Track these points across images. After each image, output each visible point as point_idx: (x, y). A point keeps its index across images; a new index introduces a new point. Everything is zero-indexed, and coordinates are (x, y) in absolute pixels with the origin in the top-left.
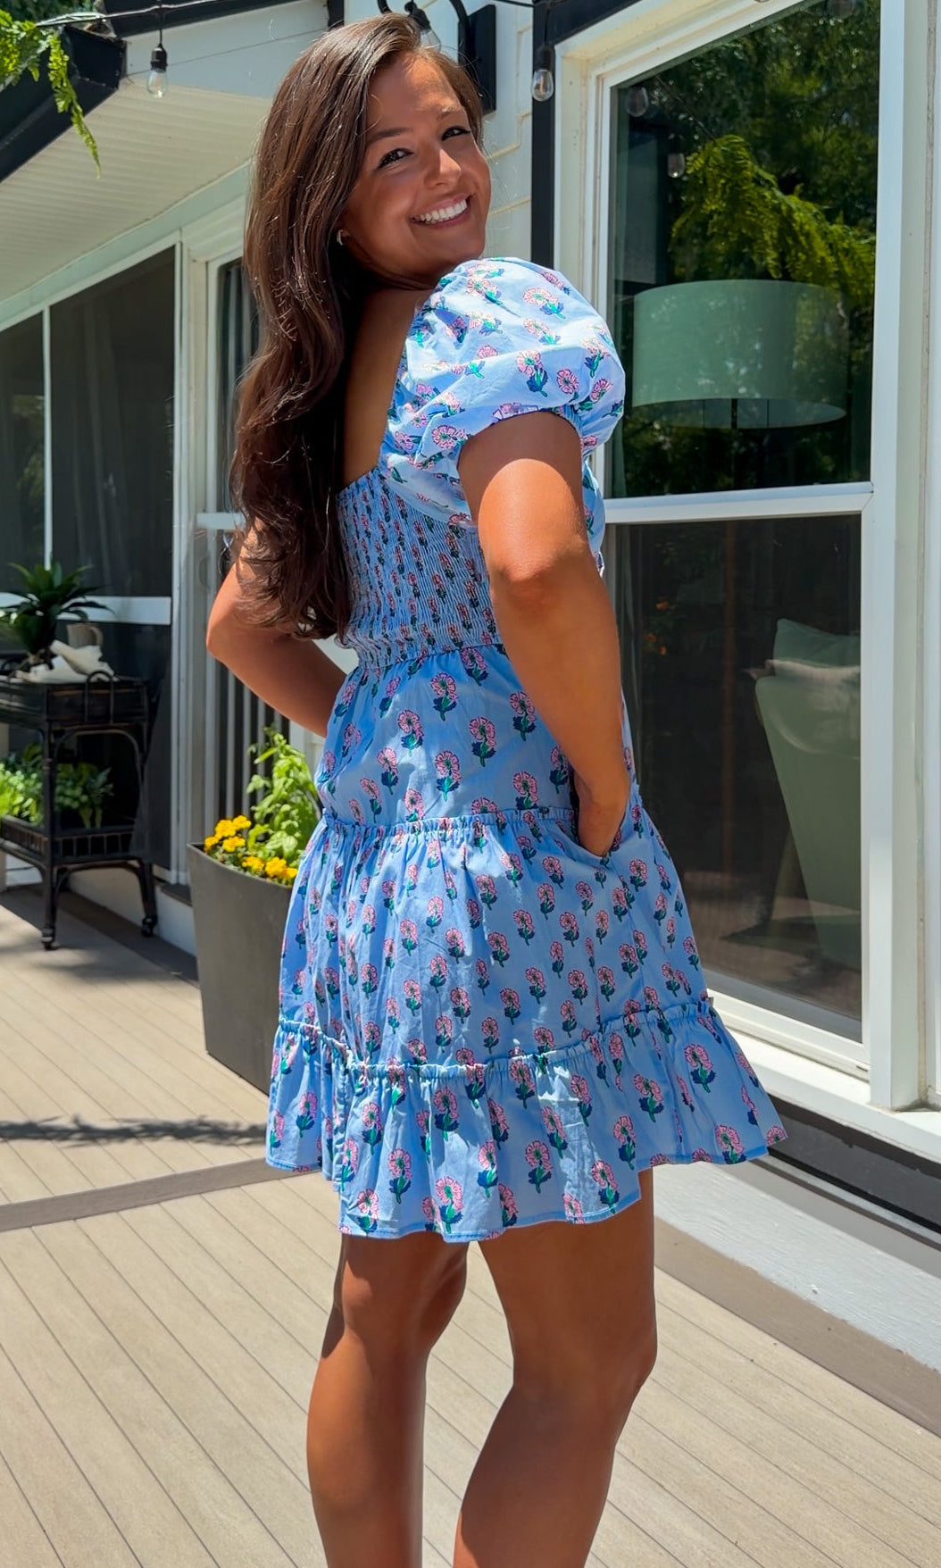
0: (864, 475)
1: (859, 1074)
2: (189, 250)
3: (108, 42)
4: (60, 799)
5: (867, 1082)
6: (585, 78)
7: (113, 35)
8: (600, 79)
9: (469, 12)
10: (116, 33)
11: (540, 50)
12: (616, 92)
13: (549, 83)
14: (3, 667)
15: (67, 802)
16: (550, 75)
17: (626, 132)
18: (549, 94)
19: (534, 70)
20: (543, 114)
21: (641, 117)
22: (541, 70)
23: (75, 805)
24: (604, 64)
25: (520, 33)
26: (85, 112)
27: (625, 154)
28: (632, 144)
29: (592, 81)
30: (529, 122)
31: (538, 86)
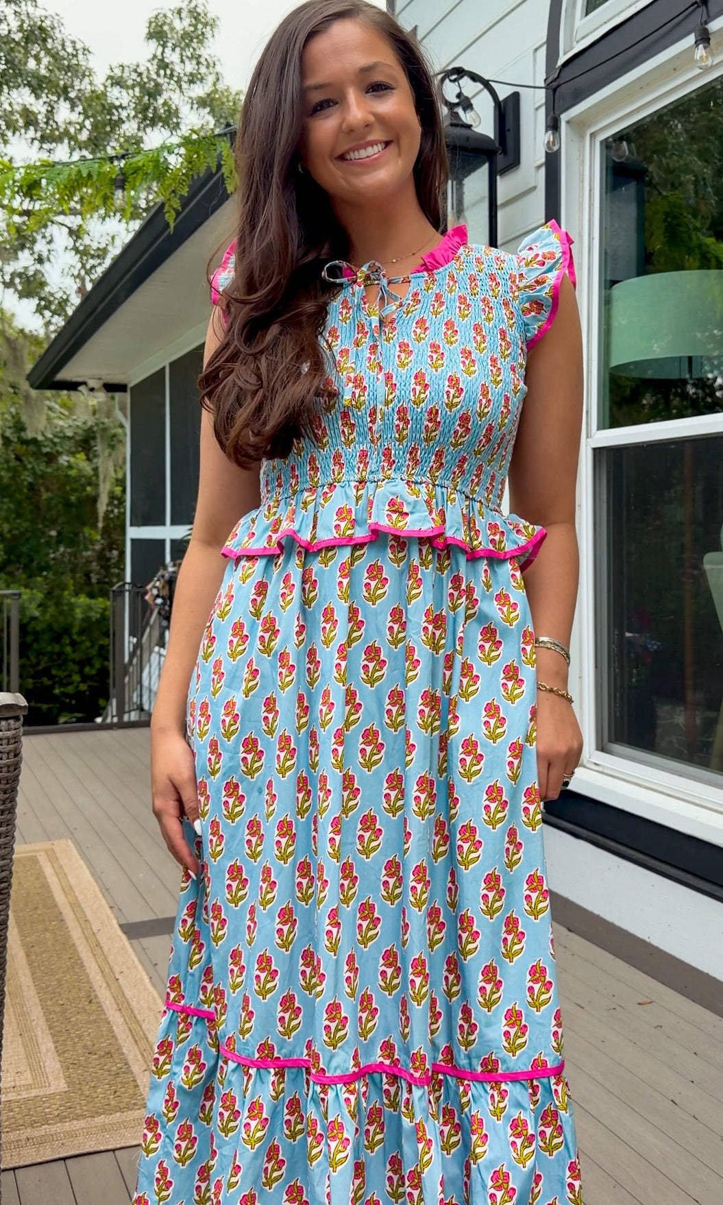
6: (582, 137)
8: (593, 135)
9: (501, 97)
11: (551, 117)
12: (604, 145)
13: (557, 139)
16: (557, 134)
17: (612, 175)
18: (555, 148)
19: (547, 131)
20: (552, 163)
21: (622, 164)
22: (552, 131)
24: (596, 125)
25: (537, 109)
29: (589, 136)
30: (543, 170)
31: (549, 142)
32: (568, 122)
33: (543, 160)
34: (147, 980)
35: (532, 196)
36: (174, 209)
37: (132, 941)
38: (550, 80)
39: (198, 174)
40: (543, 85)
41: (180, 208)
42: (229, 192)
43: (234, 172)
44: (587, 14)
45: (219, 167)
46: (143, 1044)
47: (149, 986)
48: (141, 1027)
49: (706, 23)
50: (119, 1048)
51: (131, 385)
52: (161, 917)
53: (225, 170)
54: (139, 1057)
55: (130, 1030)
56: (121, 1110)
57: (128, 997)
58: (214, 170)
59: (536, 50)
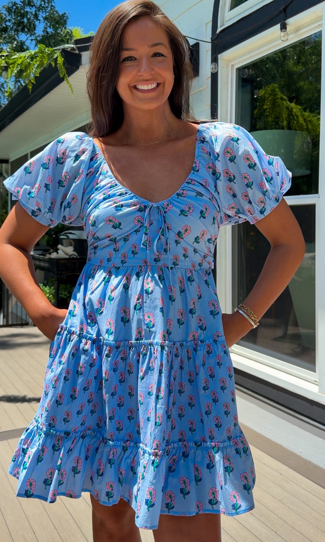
0: (317, 192)
1: (315, 383)
3: (76, 54)
4: (60, 295)
5: (317, 385)
6: (228, 65)
7: (77, 52)
8: (232, 66)
9: (191, 44)
10: (78, 51)
11: (214, 56)
12: (238, 70)
13: (217, 67)
14: (42, 253)
15: (63, 296)
16: (217, 64)
17: (241, 83)
18: (216, 71)
19: (212, 63)
20: (214, 77)
21: (245, 78)
22: (214, 63)
23: (65, 297)
24: (234, 61)
25: (207, 51)
26: (68, 77)
27: (241, 90)
28: (243, 87)
29: (230, 66)
30: (210, 80)
31: (213, 68)
32: (221, 59)
33: (210, 75)
38: (213, 39)
40: (210, 41)
44: (231, 10)
49: (285, 20)
51: (11, 160)
59: (207, 24)
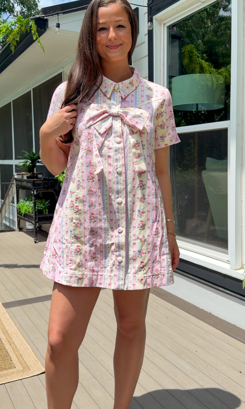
1: (228, 262)
2: (66, 73)
3: (45, 19)
6: (161, 24)
8: (164, 24)
11: (150, 17)
12: (168, 27)
13: (152, 25)
15: (39, 208)
18: (151, 29)
19: (148, 22)
20: (150, 34)
23: (42, 209)
24: (165, 20)
25: (145, 14)
30: (147, 36)
31: (149, 26)
32: (155, 19)
33: (147, 32)
34: (13, 324)
35: (143, 45)
36: (14, 45)
37: (7, 309)
38: (149, 4)
39: (23, 33)
40: (147, 6)
41: (16, 45)
42: (34, 39)
43: (36, 32)
45: (31, 30)
46: (13, 345)
47: (14, 326)
48: (12, 340)
50: (5, 347)
52: (17, 300)
53: (33, 32)
54: (12, 350)
55: (8, 341)
56: (6, 369)
57: (7, 329)
58: (29, 32)
